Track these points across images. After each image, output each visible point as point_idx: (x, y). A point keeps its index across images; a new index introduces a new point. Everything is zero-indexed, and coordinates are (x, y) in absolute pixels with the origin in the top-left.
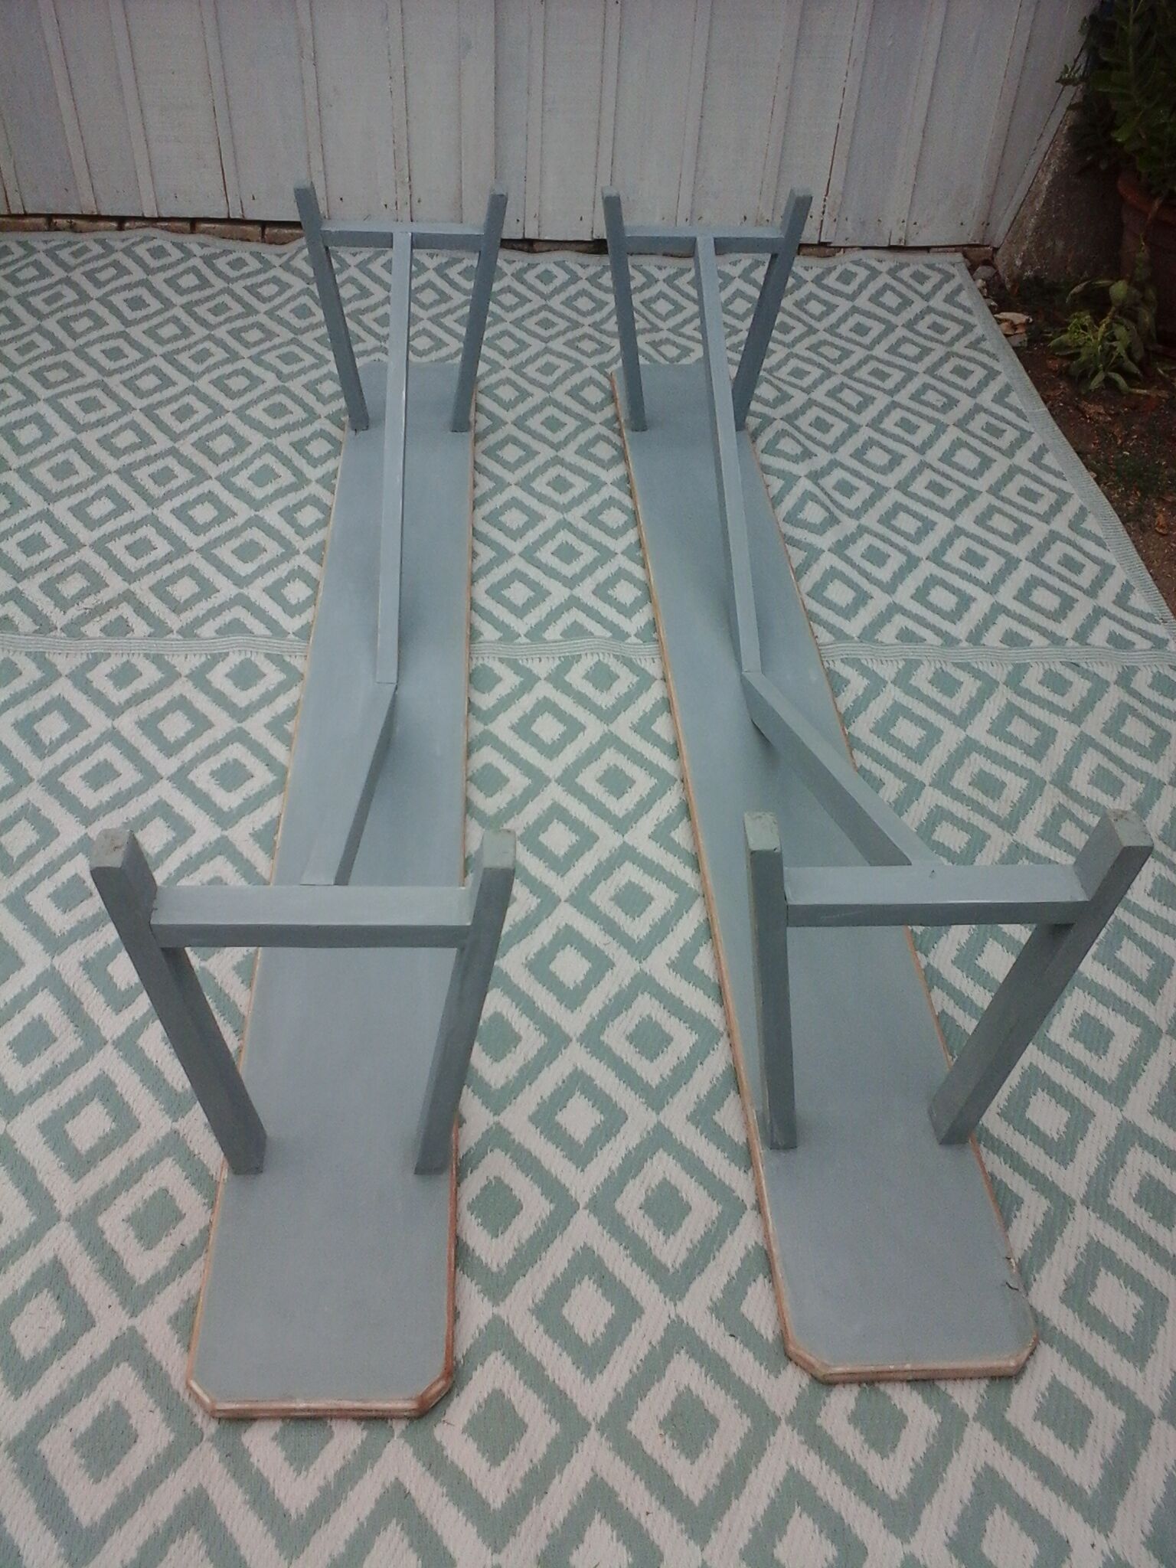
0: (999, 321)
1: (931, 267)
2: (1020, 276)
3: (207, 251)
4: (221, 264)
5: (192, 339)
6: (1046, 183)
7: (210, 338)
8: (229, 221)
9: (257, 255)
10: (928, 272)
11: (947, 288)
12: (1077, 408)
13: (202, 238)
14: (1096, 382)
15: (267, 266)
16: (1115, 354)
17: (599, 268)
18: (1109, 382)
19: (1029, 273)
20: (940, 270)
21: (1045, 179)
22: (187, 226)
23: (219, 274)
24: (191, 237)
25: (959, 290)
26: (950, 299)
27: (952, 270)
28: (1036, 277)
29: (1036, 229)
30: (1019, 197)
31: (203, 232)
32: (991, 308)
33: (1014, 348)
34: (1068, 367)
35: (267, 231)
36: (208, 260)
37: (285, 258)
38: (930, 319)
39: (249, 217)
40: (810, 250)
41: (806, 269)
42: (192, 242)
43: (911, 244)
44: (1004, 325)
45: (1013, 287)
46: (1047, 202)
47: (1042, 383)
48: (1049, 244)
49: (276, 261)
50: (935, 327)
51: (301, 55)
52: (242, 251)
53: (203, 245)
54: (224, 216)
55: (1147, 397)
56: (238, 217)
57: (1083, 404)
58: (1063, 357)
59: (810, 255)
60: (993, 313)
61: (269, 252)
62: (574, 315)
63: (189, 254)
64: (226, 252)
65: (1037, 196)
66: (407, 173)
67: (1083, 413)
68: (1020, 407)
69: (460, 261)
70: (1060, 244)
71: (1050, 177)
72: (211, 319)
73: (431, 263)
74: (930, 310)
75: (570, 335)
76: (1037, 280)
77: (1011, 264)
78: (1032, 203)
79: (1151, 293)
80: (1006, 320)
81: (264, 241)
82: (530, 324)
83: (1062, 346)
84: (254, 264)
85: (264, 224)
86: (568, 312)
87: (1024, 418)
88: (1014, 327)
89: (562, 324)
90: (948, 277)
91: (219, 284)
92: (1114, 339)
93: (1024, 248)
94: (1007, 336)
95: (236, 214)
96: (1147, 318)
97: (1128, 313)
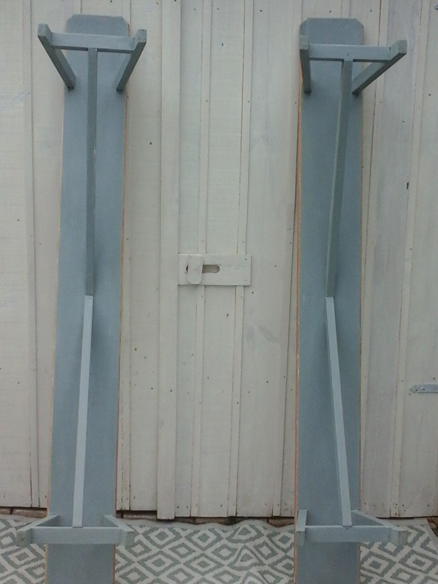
1: (411, 527)
3: (18, 524)
7: (15, 573)
8: (31, 508)
10: (410, 530)
11: (422, 539)
13: (16, 517)
17: (233, 532)
20: (417, 530)
22: (8, 511)
24: (11, 516)
25: (428, 541)
26: (423, 546)
27: (423, 529)
31: (18, 514)
38: (414, 557)
39: (42, 506)
42: (10, 519)
43: (402, 516)
50: (417, 562)
53: (16, 521)
54: (29, 506)
56: (36, 506)
62: (219, 560)
66: (128, 484)
69: (157, 529)
72: (17, 562)
73: (141, 531)
74: (413, 552)
75: (216, 572)
82: (194, 564)
86: (215, 557)
89: (212, 565)
90: (421, 533)
95: (36, 505)
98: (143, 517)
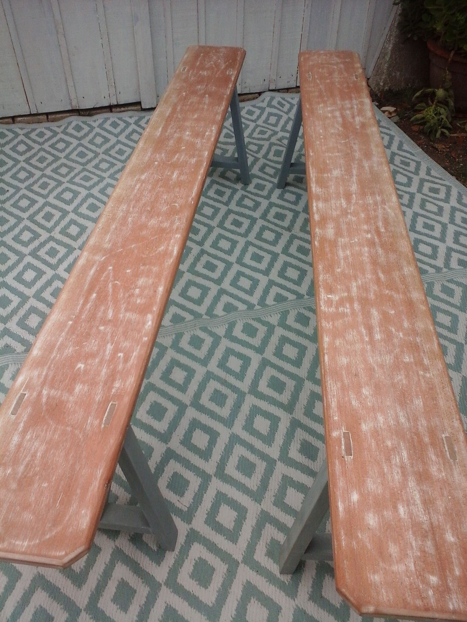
0: (384, 112)
2: (383, 90)
3: (24, 131)
4: (33, 135)
5: (36, 177)
6: (390, 48)
8: (30, 115)
9: (48, 129)
12: (433, 147)
13: (19, 124)
14: (438, 135)
15: (55, 134)
16: (443, 121)
18: (443, 134)
19: (386, 88)
21: (389, 47)
22: (10, 120)
23: (34, 141)
28: (390, 89)
29: (388, 69)
30: (377, 55)
31: (20, 122)
32: (377, 106)
33: (395, 123)
34: (423, 129)
35: (49, 117)
36: (27, 135)
37: (63, 128)
39: (40, 112)
40: (293, 90)
41: (292, 99)
42: (16, 127)
44: (386, 113)
45: (381, 95)
46: (391, 57)
47: (414, 137)
48: (394, 74)
49: (58, 130)
51: (57, 32)
52: (41, 128)
53: (21, 129)
54: (28, 113)
55: (457, 137)
56: (35, 113)
57: (436, 145)
58: (417, 124)
59: (292, 92)
60: (380, 109)
61: (53, 126)
63: (17, 135)
64: (34, 130)
65: (386, 54)
66: (113, 82)
67: (437, 149)
68: (411, 151)
69: (144, 117)
70: (398, 74)
71: (391, 46)
73: (132, 121)
76: (390, 91)
77: (378, 84)
78: (384, 57)
79: (452, 92)
80: (387, 111)
81: (48, 121)
83: (417, 120)
84: (49, 134)
85: (47, 114)
87: (414, 155)
88: (390, 113)
91: (37, 147)
92: (440, 114)
93: (383, 77)
94: (389, 118)
95: (34, 111)
96: (452, 104)
97: (444, 103)
98: (129, 108)
